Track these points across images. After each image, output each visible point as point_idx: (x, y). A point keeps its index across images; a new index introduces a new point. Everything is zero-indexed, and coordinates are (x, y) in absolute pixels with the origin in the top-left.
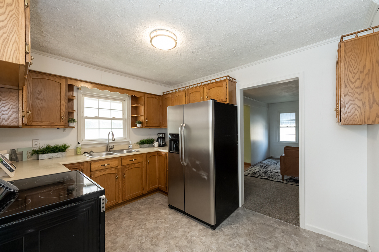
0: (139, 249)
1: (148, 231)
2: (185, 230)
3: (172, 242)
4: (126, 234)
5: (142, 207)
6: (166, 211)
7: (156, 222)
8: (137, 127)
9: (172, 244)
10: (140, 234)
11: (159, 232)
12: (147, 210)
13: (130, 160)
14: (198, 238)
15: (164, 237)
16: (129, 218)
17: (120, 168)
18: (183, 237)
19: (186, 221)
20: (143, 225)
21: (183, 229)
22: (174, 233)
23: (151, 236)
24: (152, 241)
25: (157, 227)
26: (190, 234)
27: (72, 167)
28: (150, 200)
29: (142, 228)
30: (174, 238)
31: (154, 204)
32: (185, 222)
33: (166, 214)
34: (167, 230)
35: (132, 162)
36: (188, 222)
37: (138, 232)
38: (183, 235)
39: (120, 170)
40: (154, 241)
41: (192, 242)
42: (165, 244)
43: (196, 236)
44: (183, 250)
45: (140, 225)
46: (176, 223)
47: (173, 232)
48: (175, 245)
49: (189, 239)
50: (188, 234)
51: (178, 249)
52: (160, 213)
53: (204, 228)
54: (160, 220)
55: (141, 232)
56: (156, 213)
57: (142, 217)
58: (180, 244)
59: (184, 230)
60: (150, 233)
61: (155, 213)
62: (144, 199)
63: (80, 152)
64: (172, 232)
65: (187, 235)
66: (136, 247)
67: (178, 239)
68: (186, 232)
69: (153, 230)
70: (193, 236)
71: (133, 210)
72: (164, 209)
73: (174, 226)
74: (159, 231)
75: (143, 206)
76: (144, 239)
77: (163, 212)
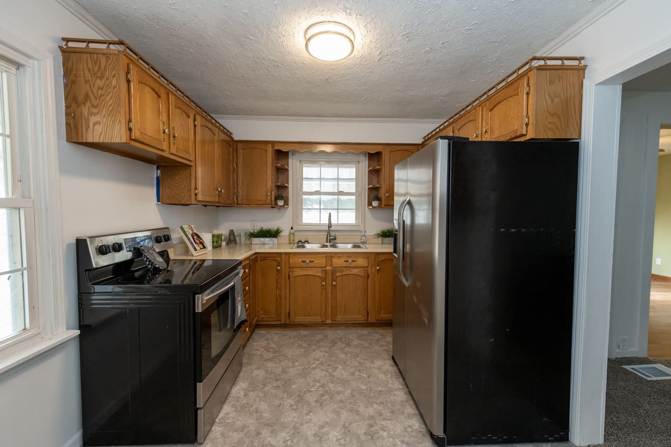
0: (299, 395)
1: (330, 379)
2: (383, 412)
3: (345, 416)
4: (305, 368)
5: (356, 342)
6: (386, 364)
7: (353, 374)
8: (372, 206)
9: (343, 419)
10: (318, 378)
11: (343, 390)
12: (359, 349)
13: (346, 260)
14: (391, 439)
15: (341, 401)
16: (327, 349)
17: (328, 270)
18: (368, 420)
19: (400, 399)
20: (332, 368)
21: (381, 408)
22: (362, 404)
23: (328, 389)
24: (322, 395)
25: (348, 381)
26: (384, 423)
27: (269, 257)
28: (377, 336)
29: (327, 371)
30: (354, 412)
31: (377, 344)
32: (396, 399)
33: (379, 368)
34: (355, 394)
35: (347, 264)
36: (402, 401)
37: (319, 374)
38: (371, 417)
39: (330, 273)
40: (324, 398)
41: (374, 438)
42: (334, 411)
43: (392, 432)
44: (347, 440)
45: (329, 365)
46: (381, 391)
47: (362, 401)
48: (345, 422)
49: (374, 428)
50: (382, 420)
51: (343, 431)
52: (372, 362)
53: (422, 430)
54: (363, 373)
55: (321, 376)
56: (367, 360)
57: (343, 356)
58: (352, 427)
59: (381, 410)
60: (330, 384)
61: (364, 359)
62: (369, 332)
63: (294, 240)
64: (359, 401)
65: (378, 422)
66: (298, 391)
67: (357, 417)
68: (381, 414)
69: (338, 382)
70: (386, 429)
71: (341, 342)
72: (384, 360)
73: (372, 395)
74: (344, 388)
75: (359, 341)
76: (316, 388)
77: (378, 363)
